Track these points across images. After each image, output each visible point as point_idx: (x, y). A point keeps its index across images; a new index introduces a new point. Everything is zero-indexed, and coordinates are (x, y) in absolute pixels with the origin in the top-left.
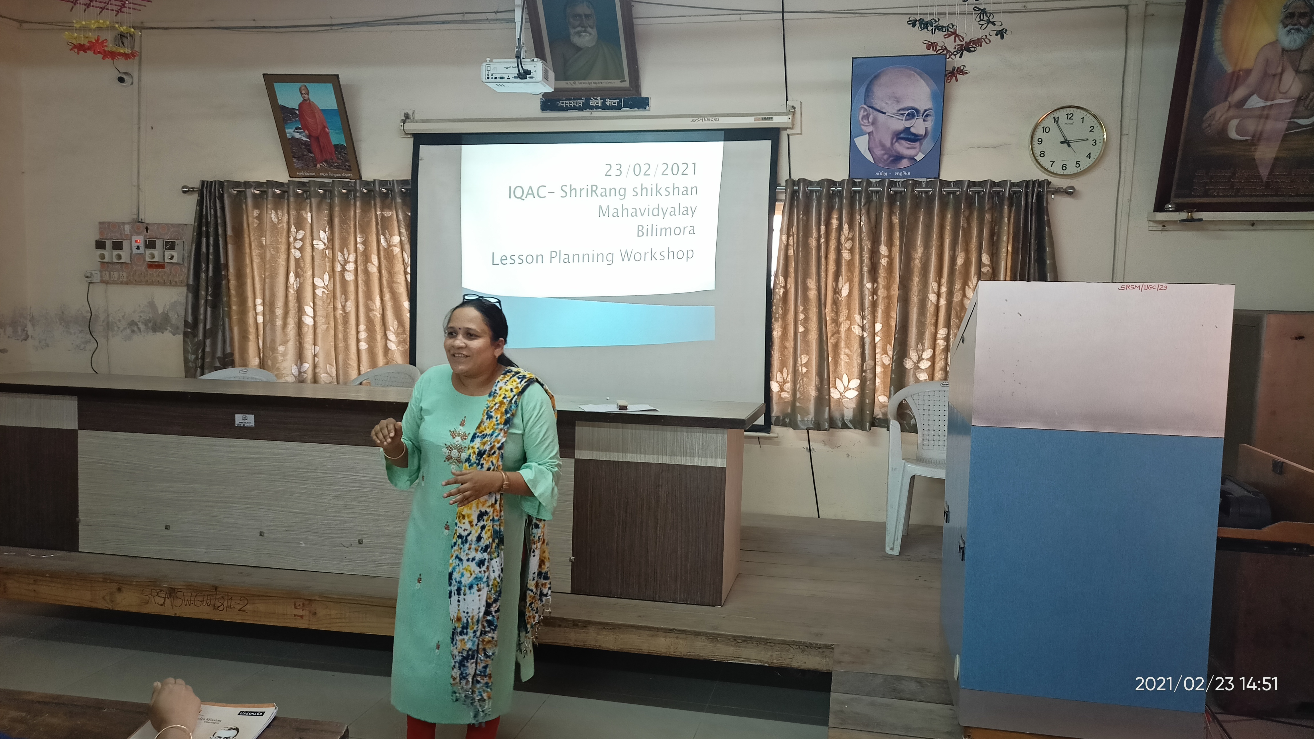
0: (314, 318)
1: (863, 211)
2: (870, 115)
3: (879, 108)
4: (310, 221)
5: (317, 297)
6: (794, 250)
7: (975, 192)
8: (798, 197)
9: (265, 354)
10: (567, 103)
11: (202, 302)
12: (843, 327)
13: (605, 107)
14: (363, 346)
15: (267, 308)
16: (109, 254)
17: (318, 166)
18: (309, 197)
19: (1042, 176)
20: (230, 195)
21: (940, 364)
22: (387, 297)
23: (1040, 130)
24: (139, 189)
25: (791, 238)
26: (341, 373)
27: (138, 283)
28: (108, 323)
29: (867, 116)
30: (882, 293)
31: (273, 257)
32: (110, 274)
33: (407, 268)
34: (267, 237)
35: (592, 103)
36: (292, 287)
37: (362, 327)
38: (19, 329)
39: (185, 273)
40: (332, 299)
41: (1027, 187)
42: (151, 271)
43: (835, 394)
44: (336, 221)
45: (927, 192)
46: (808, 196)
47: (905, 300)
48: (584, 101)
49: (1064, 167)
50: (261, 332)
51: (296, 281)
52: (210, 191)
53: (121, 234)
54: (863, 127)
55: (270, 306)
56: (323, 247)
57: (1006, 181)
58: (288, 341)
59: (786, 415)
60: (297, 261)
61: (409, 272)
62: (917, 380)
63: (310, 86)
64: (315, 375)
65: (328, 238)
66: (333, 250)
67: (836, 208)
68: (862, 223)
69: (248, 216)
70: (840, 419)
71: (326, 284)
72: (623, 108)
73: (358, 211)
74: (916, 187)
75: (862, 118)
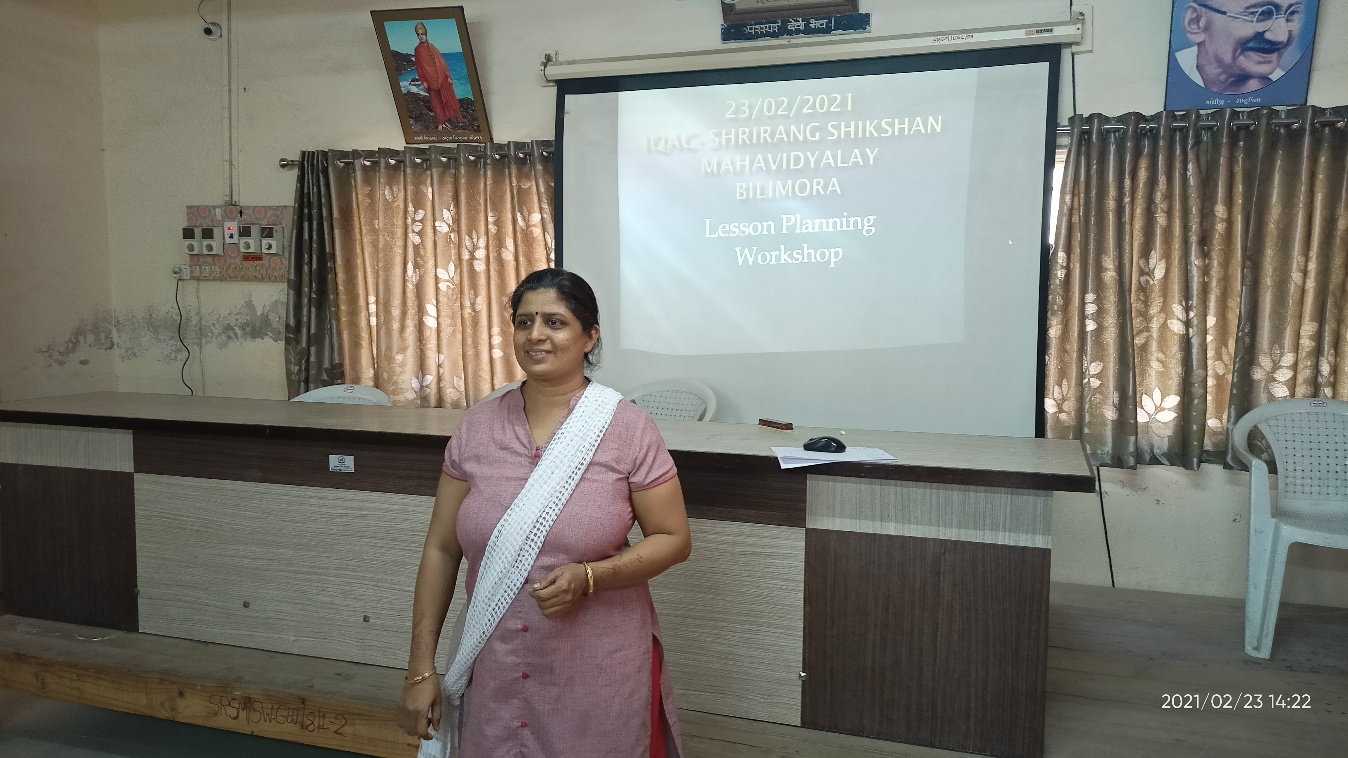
0: (438, 319)
1: (1191, 156)
2: (1201, 16)
3: (1216, 7)
4: (431, 197)
5: (441, 292)
6: (1079, 215)
8: (1089, 140)
9: (380, 365)
10: (758, 29)
11: (306, 301)
12: (1155, 322)
13: (808, 31)
14: (497, 353)
15: (381, 308)
16: (199, 245)
17: (440, 127)
18: (429, 168)
20: (336, 167)
21: (1305, 373)
25: (1076, 199)
26: (471, 387)
27: (233, 279)
28: (201, 329)
29: (1197, 20)
30: (1215, 271)
31: (387, 244)
32: (200, 269)
33: (550, 254)
34: (380, 218)
35: (792, 26)
36: (410, 280)
37: (496, 330)
38: (103, 335)
39: (286, 265)
40: (459, 294)
42: (247, 264)
43: (1142, 418)
44: (463, 196)
45: (1288, 126)
46: (1104, 136)
47: (1252, 283)
48: (779, 24)
50: (375, 338)
51: (416, 272)
52: (312, 165)
53: (212, 220)
54: (1190, 36)
55: (385, 306)
56: (448, 229)
58: (406, 348)
60: (416, 248)
61: (553, 258)
62: (1272, 398)
63: (428, 24)
64: (439, 389)
65: (453, 219)
66: (459, 233)
67: (1145, 153)
68: (1189, 174)
69: (357, 194)
70: (1149, 451)
71: (451, 277)
72: (833, 30)
73: (489, 182)
74: (1272, 119)
75: (1189, 23)
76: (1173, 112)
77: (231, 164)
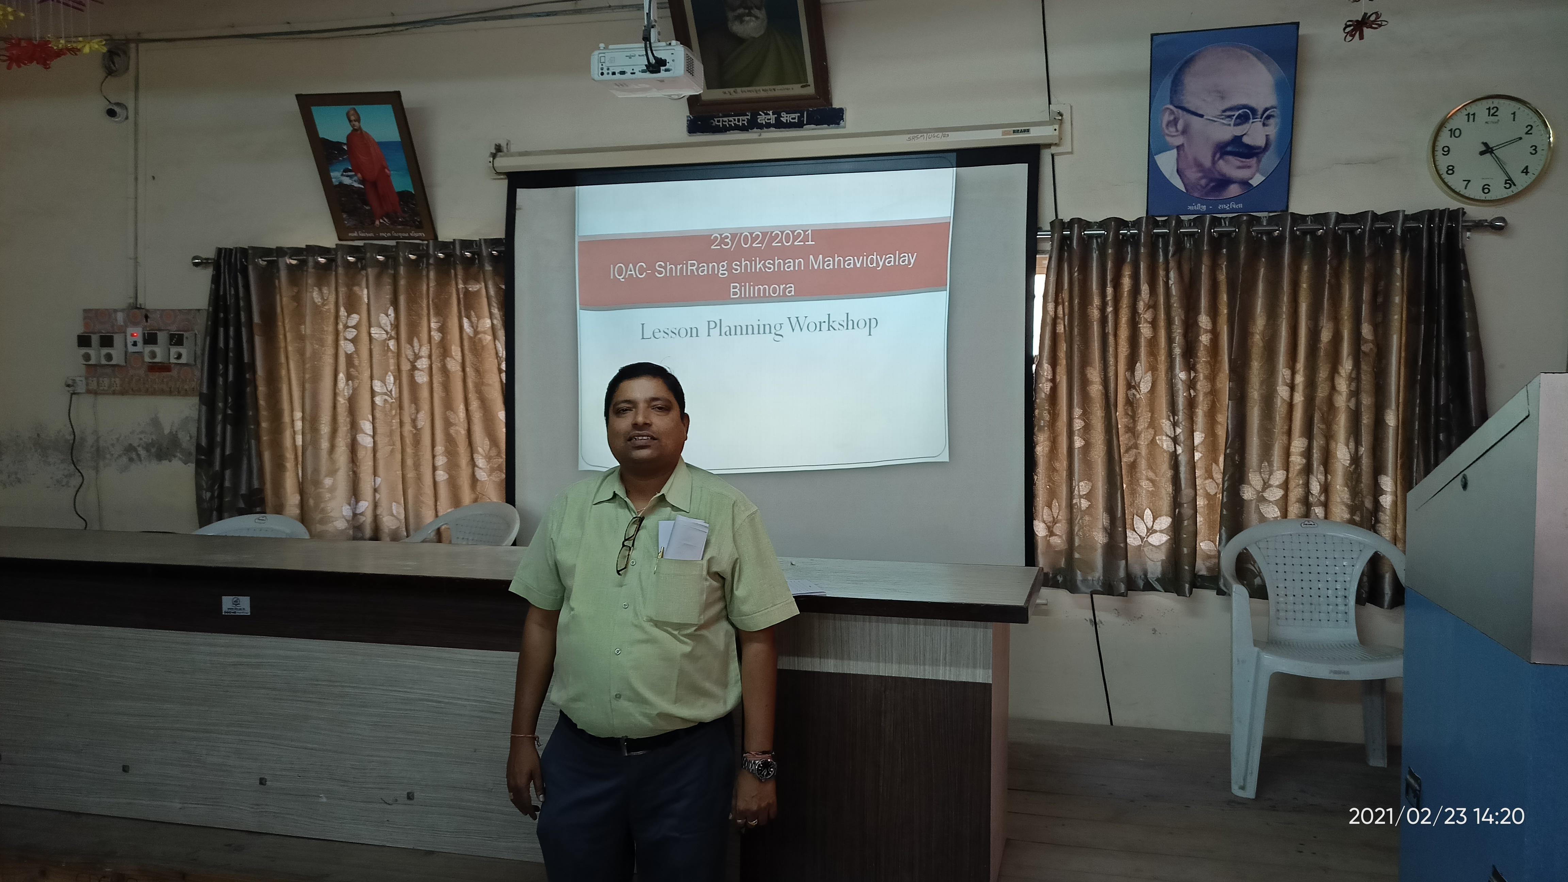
0: (374, 437)
1: (1172, 264)
2: (1179, 119)
3: (1193, 109)
4: (366, 300)
5: (377, 408)
6: (1064, 325)
7: (1345, 231)
8: (1070, 246)
9: (306, 490)
10: (726, 121)
11: (220, 417)
12: (1143, 438)
13: (779, 125)
14: (442, 476)
15: (307, 426)
16: (96, 354)
17: (377, 222)
18: (364, 268)
19: (1454, 204)
20: (257, 266)
21: (1296, 493)
22: (475, 405)
23: (1445, 133)
24: (137, 262)
25: (1060, 308)
26: (411, 514)
27: (136, 392)
28: (98, 449)
29: (1175, 122)
30: (1202, 385)
31: (315, 352)
32: (98, 382)
33: (501, 364)
34: (307, 324)
35: (762, 119)
36: (341, 394)
37: (440, 449)
39: (198, 376)
40: (398, 410)
41: (1431, 219)
42: (153, 376)
43: (1133, 540)
44: (402, 299)
45: (1269, 233)
46: (1085, 242)
47: (1240, 399)
48: (749, 117)
49: (1486, 188)
50: (300, 459)
51: (349, 385)
52: (230, 263)
53: (112, 326)
54: (1168, 139)
55: (312, 422)
56: (385, 336)
57: (1397, 212)
58: (337, 471)
59: (1057, 571)
60: (349, 358)
61: (504, 369)
62: (1263, 519)
63: (361, 109)
64: (376, 518)
65: (391, 324)
66: (398, 339)
67: (1128, 260)
68: (1171, 282)
69: (281, 296)
70: (1143, 576)
71: (389, 389)
72: (806, 125)
73: (432, 284)
74: (1253, 226)
75: (1167, 125)
76: (1153, 216)
77: (136, 262)
